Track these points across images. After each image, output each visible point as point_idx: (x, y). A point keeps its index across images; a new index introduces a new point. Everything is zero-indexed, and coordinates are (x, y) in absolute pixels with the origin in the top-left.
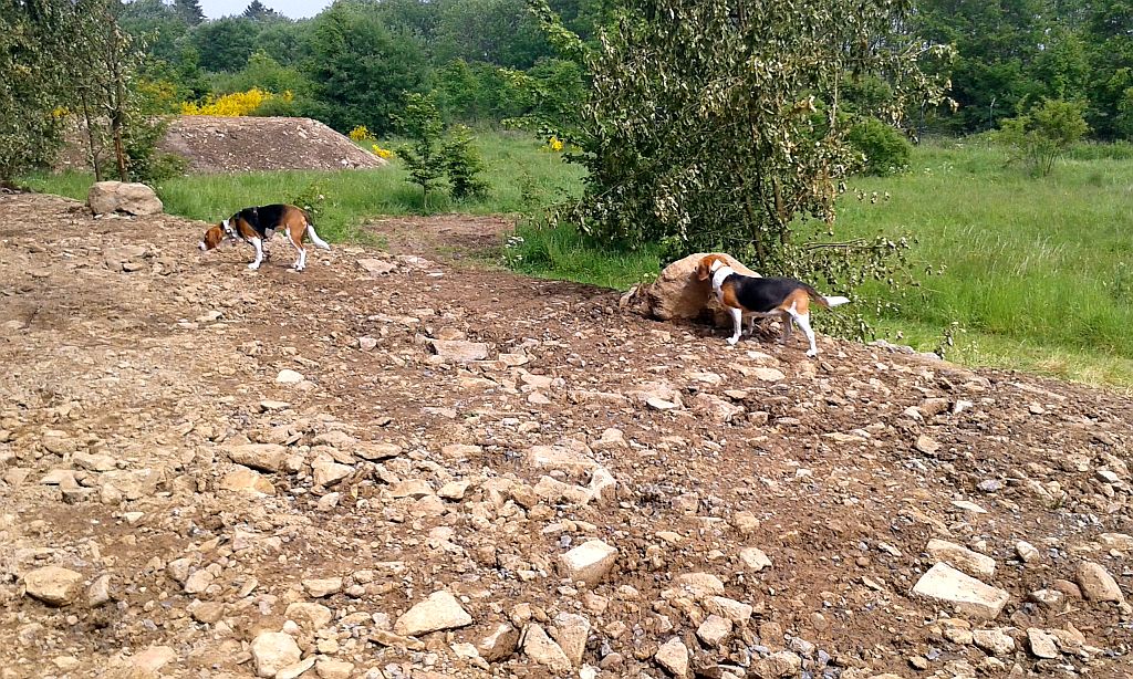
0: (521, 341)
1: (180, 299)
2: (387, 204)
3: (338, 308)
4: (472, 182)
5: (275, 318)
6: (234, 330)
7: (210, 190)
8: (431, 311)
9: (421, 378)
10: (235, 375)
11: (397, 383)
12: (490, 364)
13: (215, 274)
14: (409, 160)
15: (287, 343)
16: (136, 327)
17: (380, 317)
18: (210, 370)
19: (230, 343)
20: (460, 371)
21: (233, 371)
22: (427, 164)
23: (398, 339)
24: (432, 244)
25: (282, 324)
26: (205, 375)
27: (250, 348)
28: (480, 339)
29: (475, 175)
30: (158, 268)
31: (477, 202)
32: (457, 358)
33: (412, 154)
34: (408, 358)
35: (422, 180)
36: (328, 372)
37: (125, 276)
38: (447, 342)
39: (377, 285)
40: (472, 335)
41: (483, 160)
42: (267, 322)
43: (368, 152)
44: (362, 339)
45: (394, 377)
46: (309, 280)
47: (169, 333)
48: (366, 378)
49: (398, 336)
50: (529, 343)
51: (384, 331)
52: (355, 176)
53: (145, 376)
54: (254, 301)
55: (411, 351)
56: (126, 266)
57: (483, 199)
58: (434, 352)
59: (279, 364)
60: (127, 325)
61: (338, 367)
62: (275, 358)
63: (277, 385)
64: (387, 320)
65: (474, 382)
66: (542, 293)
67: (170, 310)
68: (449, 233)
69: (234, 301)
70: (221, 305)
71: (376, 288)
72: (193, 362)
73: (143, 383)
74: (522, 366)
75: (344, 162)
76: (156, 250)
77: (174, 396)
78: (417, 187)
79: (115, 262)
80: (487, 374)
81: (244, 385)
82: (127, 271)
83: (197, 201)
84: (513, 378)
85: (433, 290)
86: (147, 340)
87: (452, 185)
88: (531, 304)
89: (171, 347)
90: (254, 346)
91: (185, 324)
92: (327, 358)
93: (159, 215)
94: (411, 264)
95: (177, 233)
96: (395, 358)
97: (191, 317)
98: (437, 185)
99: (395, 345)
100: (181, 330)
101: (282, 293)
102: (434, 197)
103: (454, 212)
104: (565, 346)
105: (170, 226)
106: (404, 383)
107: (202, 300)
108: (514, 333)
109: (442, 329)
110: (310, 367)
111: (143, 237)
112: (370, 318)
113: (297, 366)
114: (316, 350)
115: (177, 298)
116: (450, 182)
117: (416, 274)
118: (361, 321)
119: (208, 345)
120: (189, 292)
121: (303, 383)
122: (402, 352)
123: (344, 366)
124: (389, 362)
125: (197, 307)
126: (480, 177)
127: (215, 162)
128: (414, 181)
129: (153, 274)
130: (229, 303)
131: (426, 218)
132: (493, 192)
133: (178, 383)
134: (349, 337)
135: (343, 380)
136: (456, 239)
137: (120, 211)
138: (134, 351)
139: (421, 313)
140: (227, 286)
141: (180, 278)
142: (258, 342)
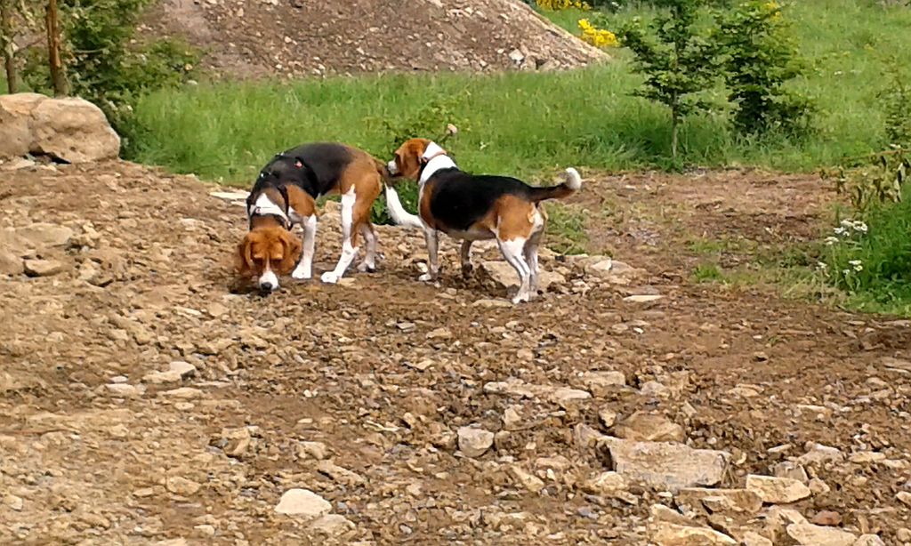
0: (803, 449)
1: (121, 335)
2: (592, 144)
3: (426, 363)
4: (778, 100)
5: (296, 379)
6: (212, 403)
7: (239, 112)
8: (618, 377)
9: (571, 521)
10: (198, 495)
11: (519, 528)
12: (722, 498)
13: (195, 286)
14: (644, 51)
15: (310, 433)
16: (27, 390)
17: (510, 385)
18: (152, 483)
19: (199, 429)
20: (656, 508)
21: (194, 487)
22: (682, 61)
23: (539, 435)
24: (678, 232)
25: (307, 393)
26: (139, 492)
27: (235, 442)
28: (713, 440)
29: (787, 85)
30: (89, 270)
31: (786, 143)
32: (656, 481)
33: (652, 40)
34: (551, 474)
35: (668, 93)
36: (380, 497)
37: (24, 286)
38: (640, 446)
39: (516, 317)
40: (696, 433)
41: (805, 51)
42: (279, 387)
43: (567, 35)
44: (464, 432)
45: (516, 515)
46: (379, 302)
47: (82, 404)
48: (456, 515)
49: (540, 428)
50: (818, 453)
51: (511, 415)
52: (535, 83)
53: (24, 490)
54: (260, 343)
55: (559, 462)
56: (30, 265)
57: (800, 136)
58: (609, 464)
59: (287, 476)
60: (9, 385)
61: (403, 488)
62: (281, 464)
63: (277, 521)
64: (521, 392)
65: (681, 534)
66: (868, 346)
67: (98, 356)
68: (718, 210)
69: (222, 342)
70: (198, 350)
71: (512, 323)
72: (121, 465)
73: (18, 503)
74: (795, 504)
75: (516, 55)
76: (92, 233)
77: (74, 532)
78: (661, 110)
79: (12, 257)
80: (715, 519)
81: (210, 518)
82: (31, 274)
83: (209, 136)
84: (770, 529)
85: (630, 333)
86: (38, 417)
87: (735, 105)
88: (838, 369)
89: (84, 431)
90: (243, 437)
91: (121, 386)
92: (384, 468)
93: (111, 162)
94: (594, 273)
95: (141, 199)
96: (524, 476)
97: (133, 373)
98: (700, 105)
99: (531, 446)
100: (109, 398)
101: (319, 329)
102: (693, 131)
103: (734, 164)
104: (897, 464)
105: (130, 185)
106: (533, 528)
107: (161, 339)
108: (788, 432)
109: (632, 419)
110: (347, 486)
111: (72, 207)
112: (491, 387)
113: (322, 483)
114: (366, 450)
115: (115, 333)
116: (732, 98)
117: (604, 296)
118: (470, 392)
119: (156, 431)
120: (139, 322)
121: (328, 517)
122: (542, 461)
123: (415, 488)
124: (509, 481)
125: (152, 354)
126: (795, 90)
127: (257, 56)
128: (653, 96)
129: (77, 282)
130: (213, 347)
131: (675, 177)
132: (826, 122)
133: (85, 507)
134: (439, 426)
135: (409, 517)
136: (731, 221)
137: (37, 153)
138: (12, 439)
139: (597, 380)
140: (217, 310)
141: (126, 293)
142: (253, 429)
